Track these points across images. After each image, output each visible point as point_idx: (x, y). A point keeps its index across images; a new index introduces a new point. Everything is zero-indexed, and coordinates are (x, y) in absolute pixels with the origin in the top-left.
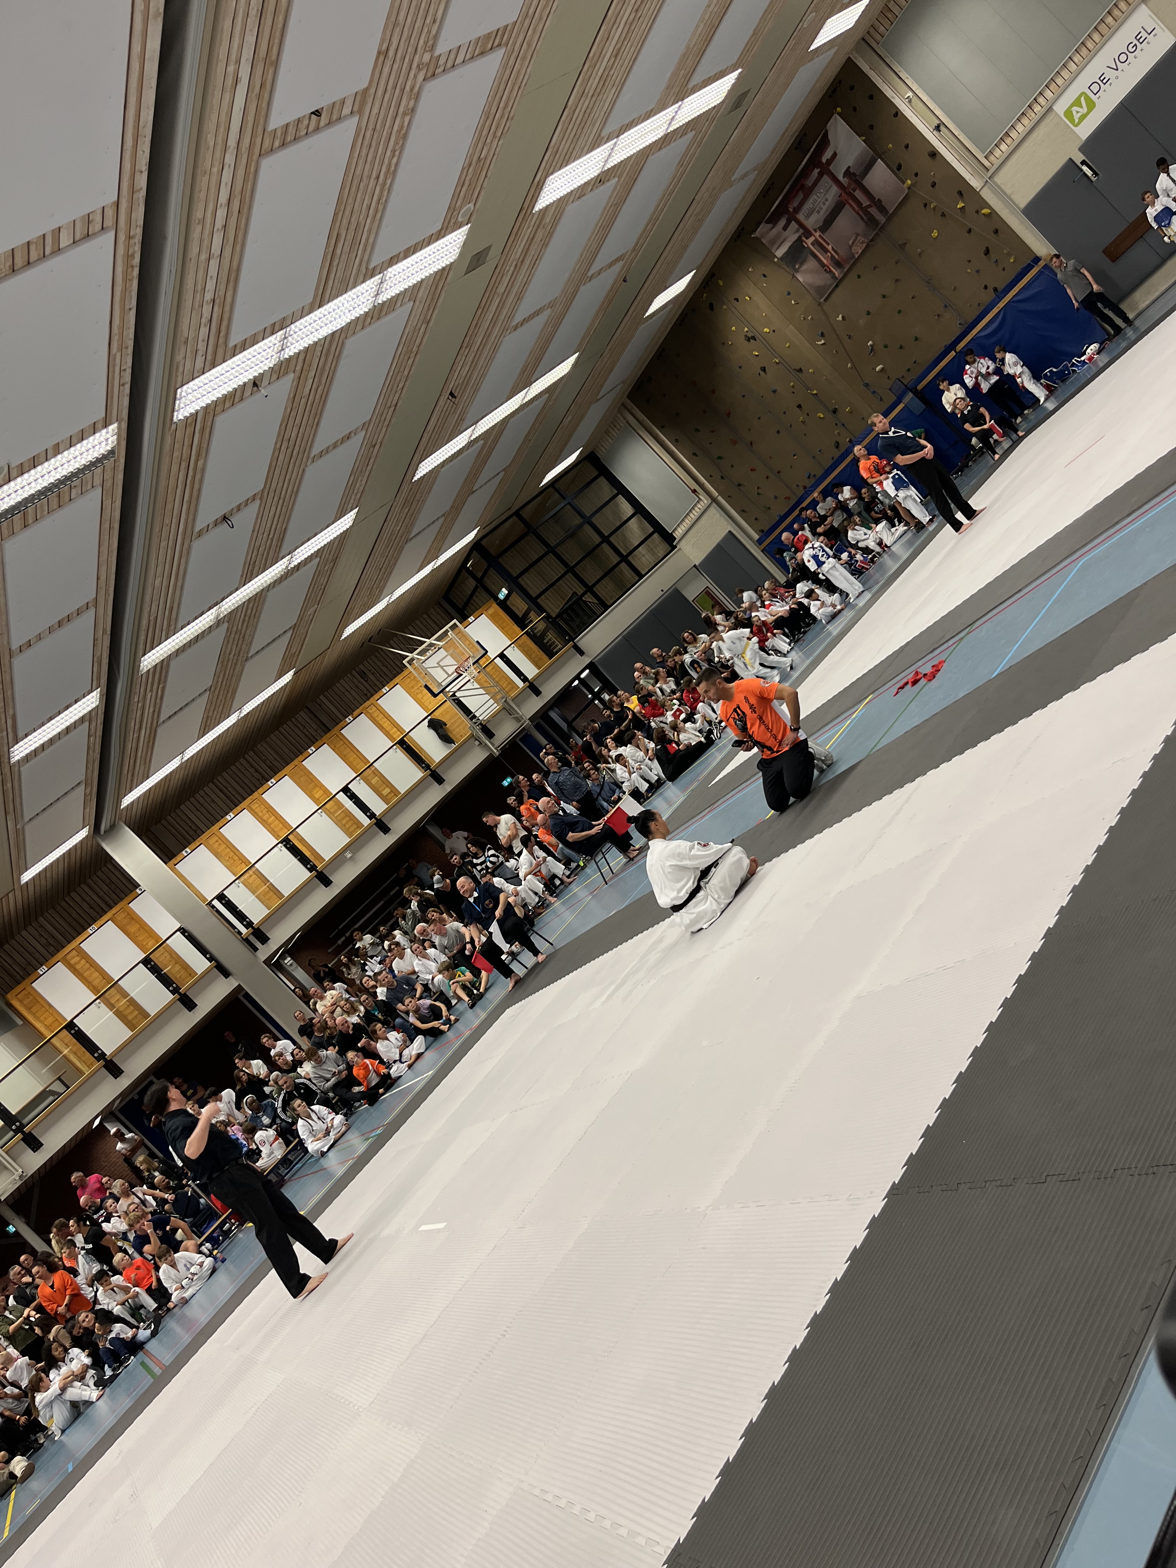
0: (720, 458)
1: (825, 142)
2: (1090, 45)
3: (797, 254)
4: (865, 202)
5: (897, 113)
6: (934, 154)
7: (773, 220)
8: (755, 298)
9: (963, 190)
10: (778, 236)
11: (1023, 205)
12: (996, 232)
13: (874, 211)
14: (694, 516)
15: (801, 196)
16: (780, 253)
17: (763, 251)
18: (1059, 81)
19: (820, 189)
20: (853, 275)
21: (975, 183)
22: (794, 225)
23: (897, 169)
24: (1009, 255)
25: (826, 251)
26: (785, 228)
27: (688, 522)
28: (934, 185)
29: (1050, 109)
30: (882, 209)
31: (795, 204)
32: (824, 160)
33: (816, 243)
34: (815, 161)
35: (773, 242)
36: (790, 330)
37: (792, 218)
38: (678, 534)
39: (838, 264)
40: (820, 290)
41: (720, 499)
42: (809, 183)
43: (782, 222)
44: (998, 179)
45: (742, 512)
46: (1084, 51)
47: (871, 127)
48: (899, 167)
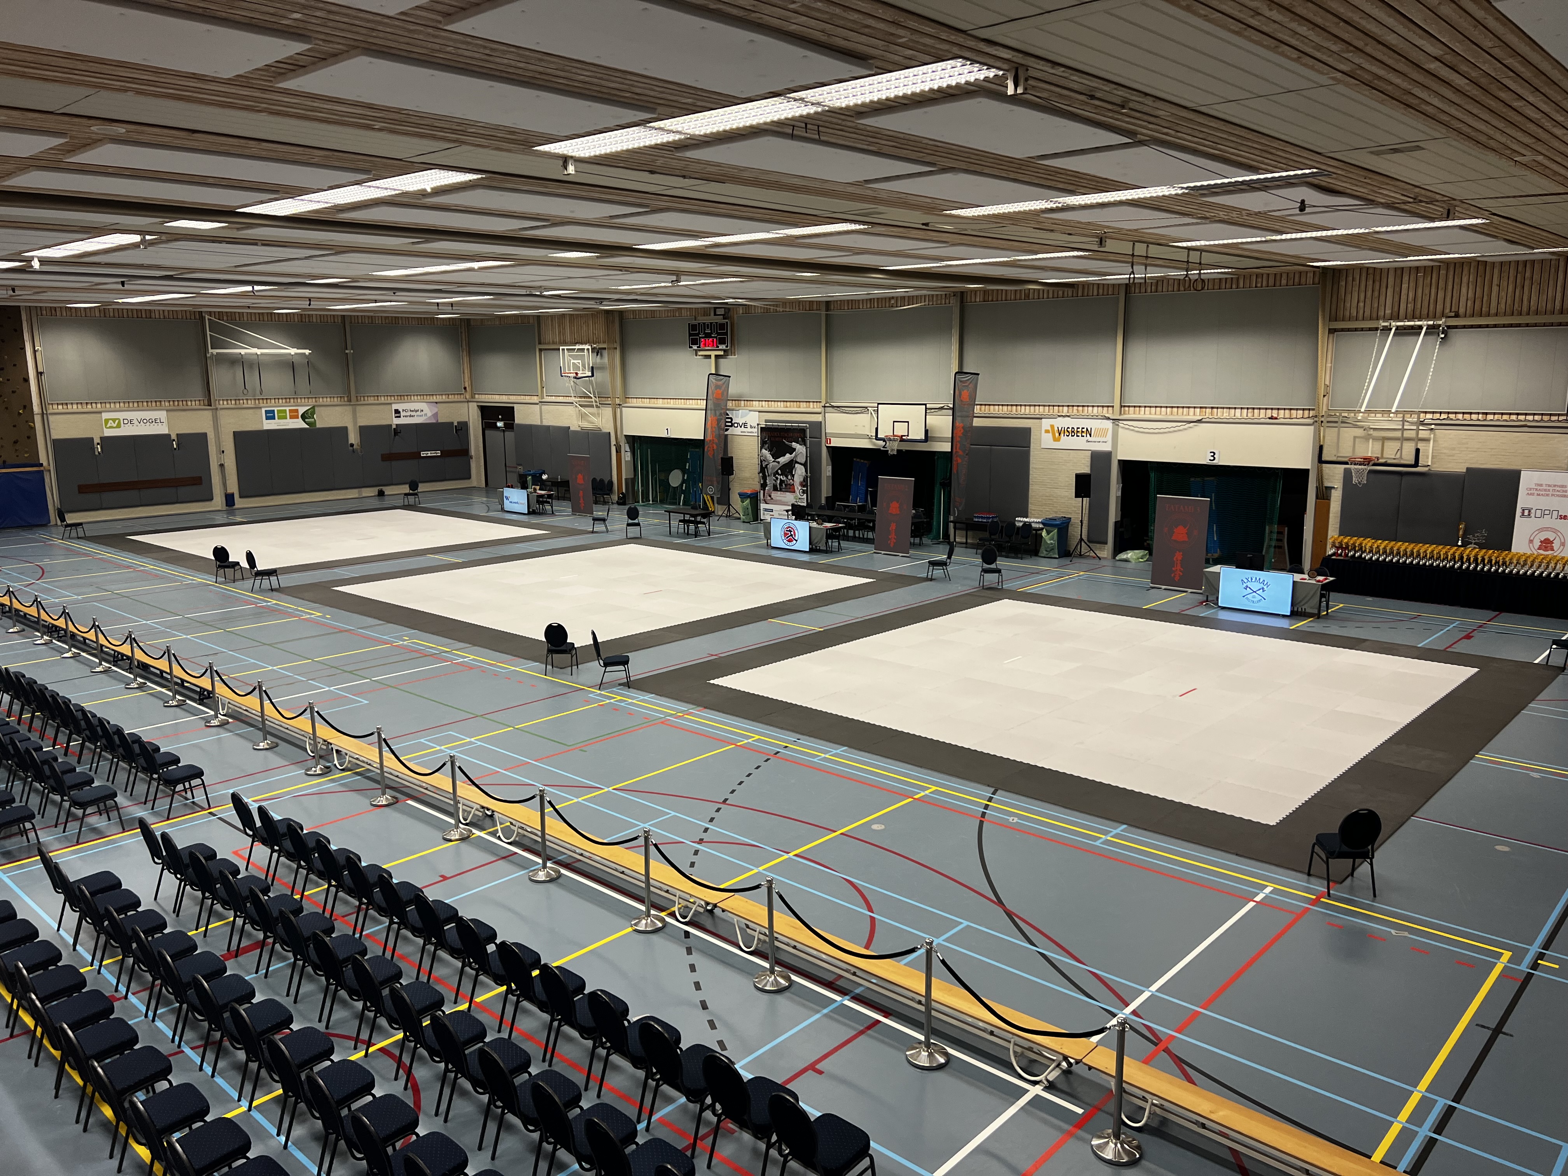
2: (131, 405)
5: (21, 348)
6: (26, 380)
9: (27, 407)
11: (53, 437)
12: (28, 437)
18: (108, 405)
21: (35, 409)
24: (26, 452)
28: (14, 392)
29: (100, 413)
44: (49, 418)
46: (127, 405)
47: (4, 341)
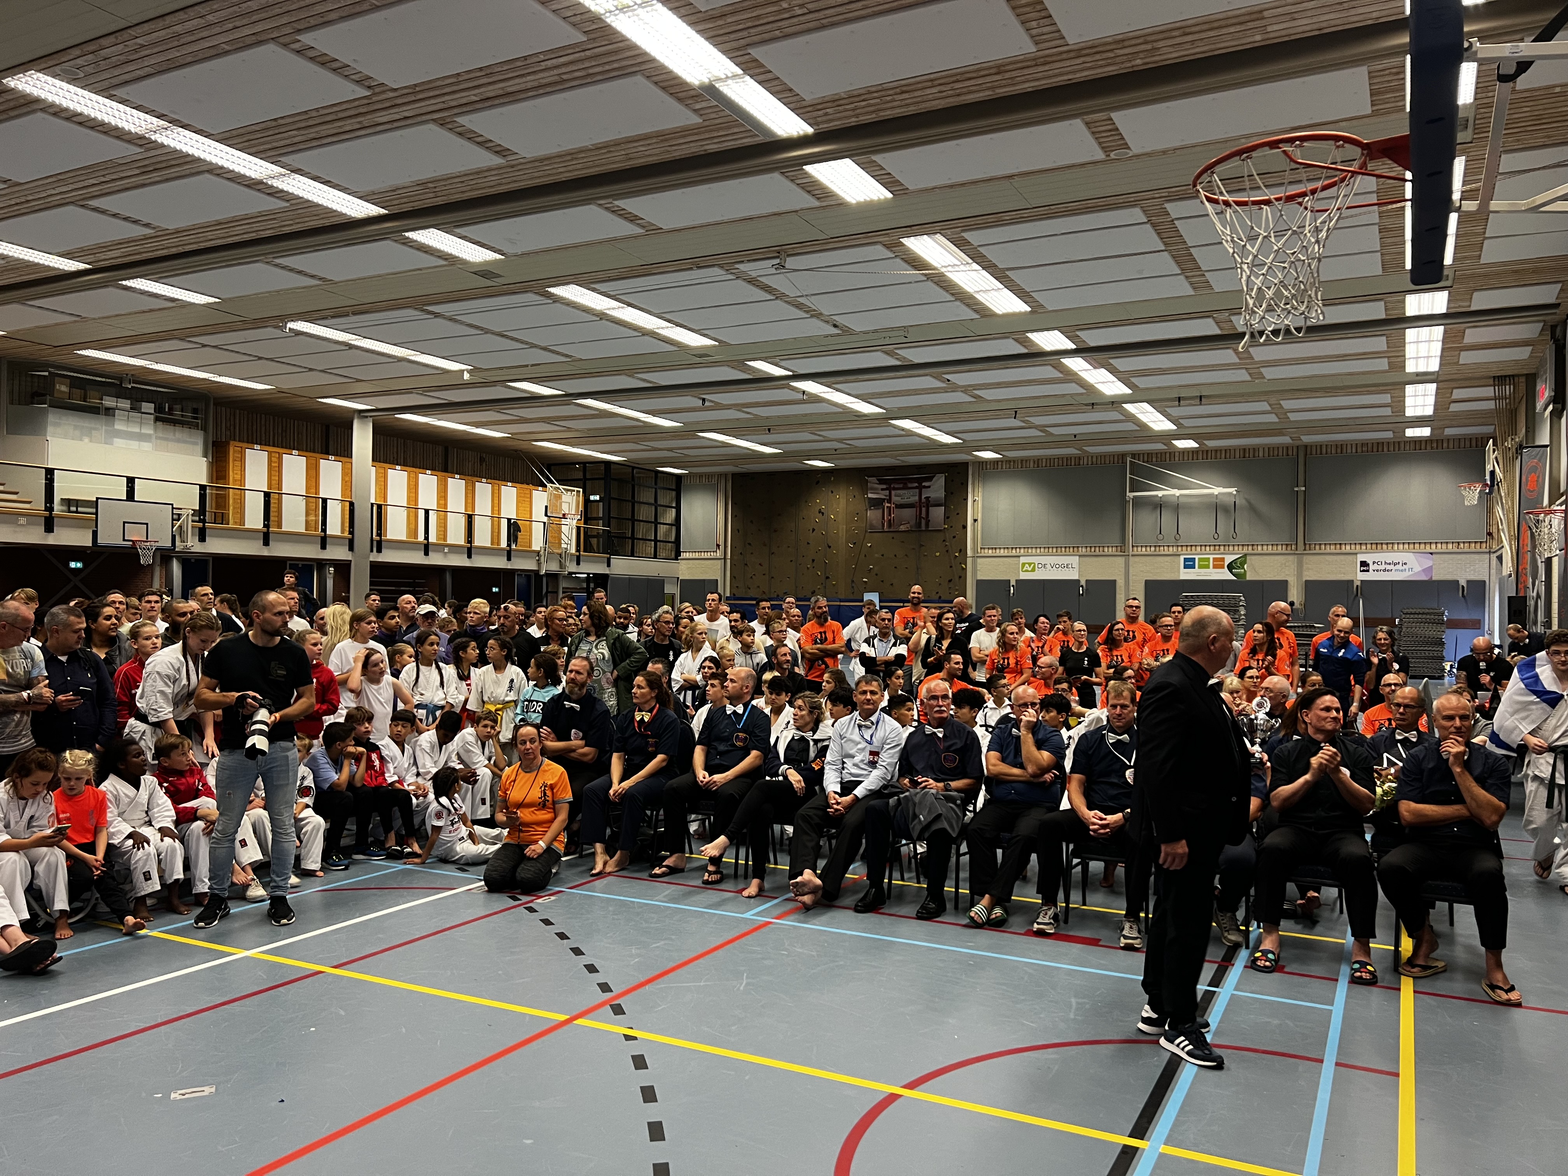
0: (750, 544)
1: (930, 479)
2: (1049, 550)
3: (876, 504)
4: (924, 515)
5: (966, 499)
6: (965, 527)
7: (881, 482)
8: (841, 500)
9: (963, 550)
10: (876, 489)
11: (979, 578)
12: (960, 577)
13: (923, 522)
14: (703, 555)
15: (901, 486)
16: (870, 495)
17: (865, 489)
18: (1030, 551)
19: (912, 492)
20: (891, 535)
21: (969, 553)
22: (887, 492)
23: (947, 517)
24: (957, 590)
25: (890, 515)
26: (882, 489)
27: (697, 555)
28: (954, 537)
29: (1019, 557)
30: (927, 525)
31: (897, 486)
32: (924, 484)
33: (889, 508)
34: (920, 481)
35: (872, 489)
36: (843, 527)
37: (889, 489)
38: (683, 555)
39: (890, 525)
40: (872, 526)
41: (729, 561)
42: (910, 485)
43: (884, 487)
44: (979, 560)
45: (733, 577)
46: (1046, 550)
47: (952, 493)
48: (948, 518)
